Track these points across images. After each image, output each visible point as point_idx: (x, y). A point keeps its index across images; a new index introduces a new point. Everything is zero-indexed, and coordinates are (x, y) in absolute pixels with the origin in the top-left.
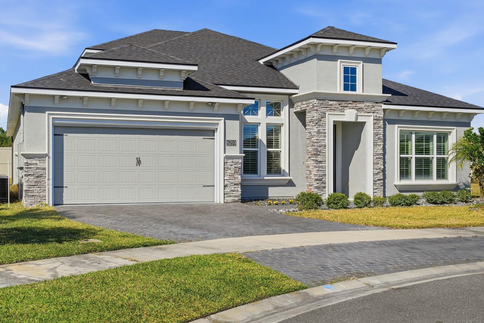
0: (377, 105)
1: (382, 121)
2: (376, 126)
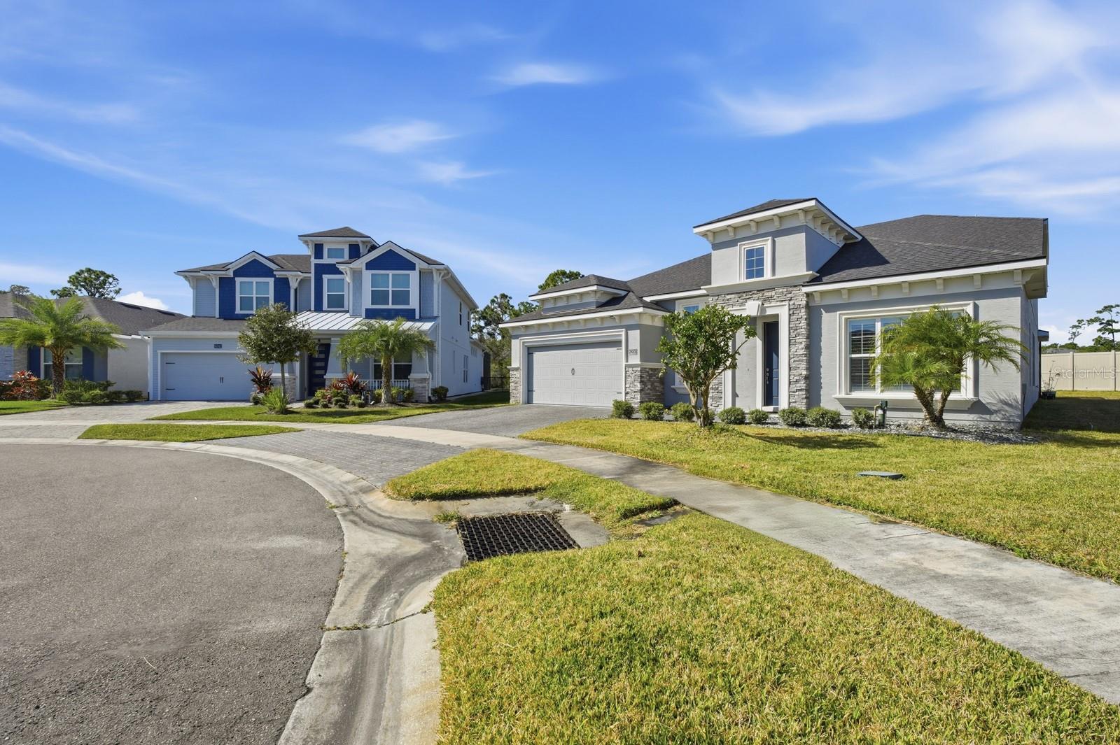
1: (803, 310)
2: (794, 317)
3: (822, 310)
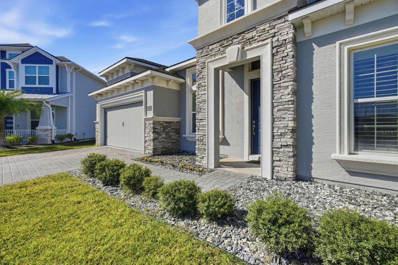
0: (280, 21)
1: (289, 46)
2: (278, 57)
3: (313, 44)
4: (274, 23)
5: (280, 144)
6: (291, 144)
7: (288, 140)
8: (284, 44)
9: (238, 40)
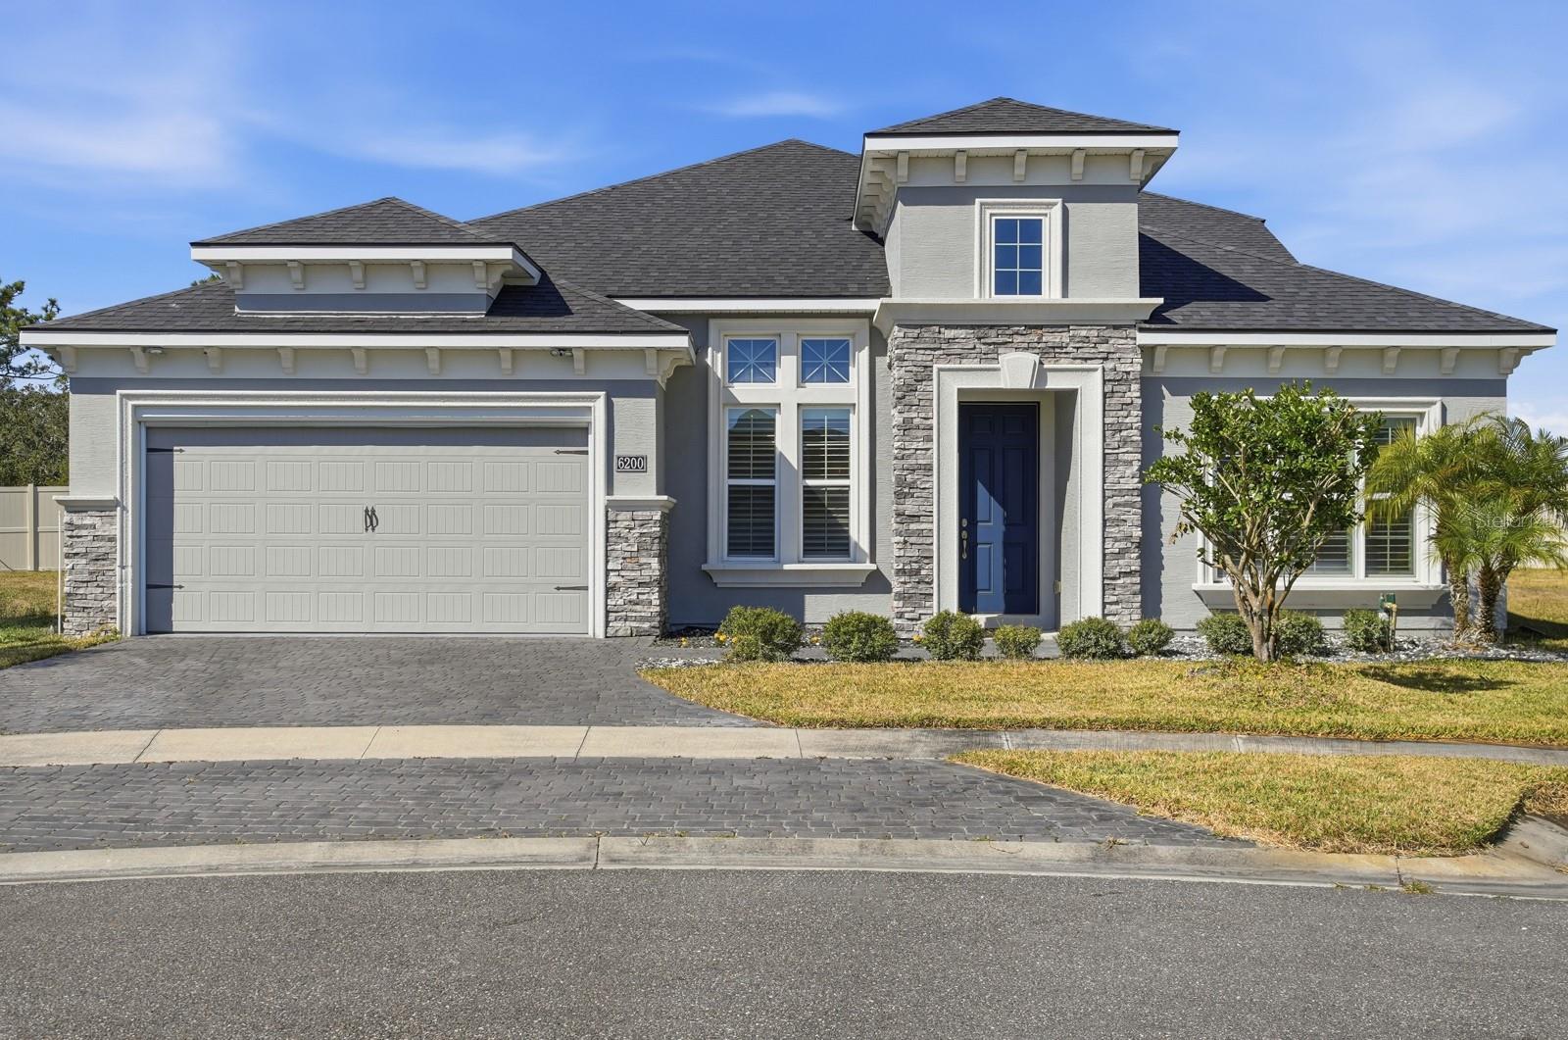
0: (1117, 333)
1: (1135, 387)
2: (1114, 401)
3: (1163, 387)
4: (1107, 333)
5: (1118, 570)
6: (1138, 568)
7: (1132, 562)
8: (1123, 380)
9: (1027, 339)
